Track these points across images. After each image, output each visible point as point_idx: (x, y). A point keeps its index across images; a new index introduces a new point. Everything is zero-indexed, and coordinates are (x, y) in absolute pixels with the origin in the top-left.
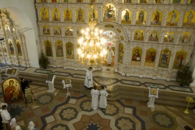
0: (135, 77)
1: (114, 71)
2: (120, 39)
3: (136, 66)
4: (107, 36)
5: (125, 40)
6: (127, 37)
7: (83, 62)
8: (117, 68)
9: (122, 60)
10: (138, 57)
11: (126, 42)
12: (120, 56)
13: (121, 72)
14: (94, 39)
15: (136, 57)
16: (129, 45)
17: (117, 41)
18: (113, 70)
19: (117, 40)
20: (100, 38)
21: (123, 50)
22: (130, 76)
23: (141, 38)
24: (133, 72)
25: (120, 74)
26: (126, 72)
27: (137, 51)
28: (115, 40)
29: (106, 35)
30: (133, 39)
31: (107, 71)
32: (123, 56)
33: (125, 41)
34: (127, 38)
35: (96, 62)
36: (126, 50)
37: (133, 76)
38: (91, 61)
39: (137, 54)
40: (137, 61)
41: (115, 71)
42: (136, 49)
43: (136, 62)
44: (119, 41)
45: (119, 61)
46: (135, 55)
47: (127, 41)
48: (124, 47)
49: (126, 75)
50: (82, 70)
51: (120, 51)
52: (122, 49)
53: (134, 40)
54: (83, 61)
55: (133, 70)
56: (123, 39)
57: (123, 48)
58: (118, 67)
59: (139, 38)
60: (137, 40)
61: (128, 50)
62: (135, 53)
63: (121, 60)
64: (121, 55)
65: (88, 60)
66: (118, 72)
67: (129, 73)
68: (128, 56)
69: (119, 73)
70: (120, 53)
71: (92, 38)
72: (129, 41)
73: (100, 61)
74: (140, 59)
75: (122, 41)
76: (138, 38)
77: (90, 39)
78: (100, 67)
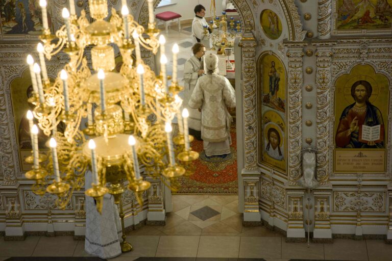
0: (365, 238)
1: (242, 215)
2: (260, 31)
3: (366, 177)
4: (179, 16)
5: (285, 33)
6: (295, 14)
7: (59, 186)
8: (256, 197)
9: (282, 147)
10: (370, 124)
11: (295, 44)
12: (266, 127)
13: (278, 222)
14: (113, 45)
15: (360, 125)
16: (309, 62)
17: (240, 46)
18: (233, 214)
19: (239, 36)
20: (146, 37)
21: (280, 94)
22: (335, 237)
23: (377, 11)
24: (346, 210)
25: (275, 231)
26: (310, 214)
27: (363, 93)
28: (232, 40)
29: (175, 10)
30: (330, 26)
31: (199, 223)
32: (281, 125)
33: (285, 42)
34: (297, 22)
35: (137, 176)
36: (298, 93)
37: (353, 237)
38: (108, 174)
39: (360, 109)
40: (366, 145)
41: (247, 218)
42: (356, 80)
43: (360, 155)
44: (255, 39)
45: (262, 159)
46: (353, 115)
47: (300, 36)
48: (282, 77)
49: (310, 236)
50: (56, 234)
51: (267, 100)
52: (275, 88)
53: (339, 28)
54: (59, 180)
55: (349, 200)
56: (274, 33)
57: (278, 79)
58: (259, 194)
59: (367, 13)
60: (356, 28)
61: (310, 90)
62: (352, 106)
63: (273, 153)
64: (273, 124)
65: (89, 166)
66: (263, 223)
67: (329, 219)
68: (309, 125)
69: (271, 223)
70: (265, 108)
71: (99, 41)
72: (309, 38)
73: (162, 168)
74: (383, 133)
75: (268, 41)
76: (360, 14)
77: (91, 46)
78: (157, 201)
